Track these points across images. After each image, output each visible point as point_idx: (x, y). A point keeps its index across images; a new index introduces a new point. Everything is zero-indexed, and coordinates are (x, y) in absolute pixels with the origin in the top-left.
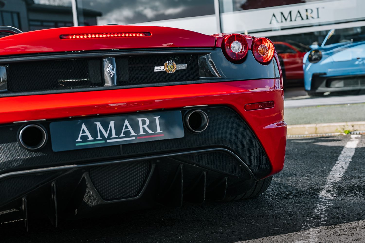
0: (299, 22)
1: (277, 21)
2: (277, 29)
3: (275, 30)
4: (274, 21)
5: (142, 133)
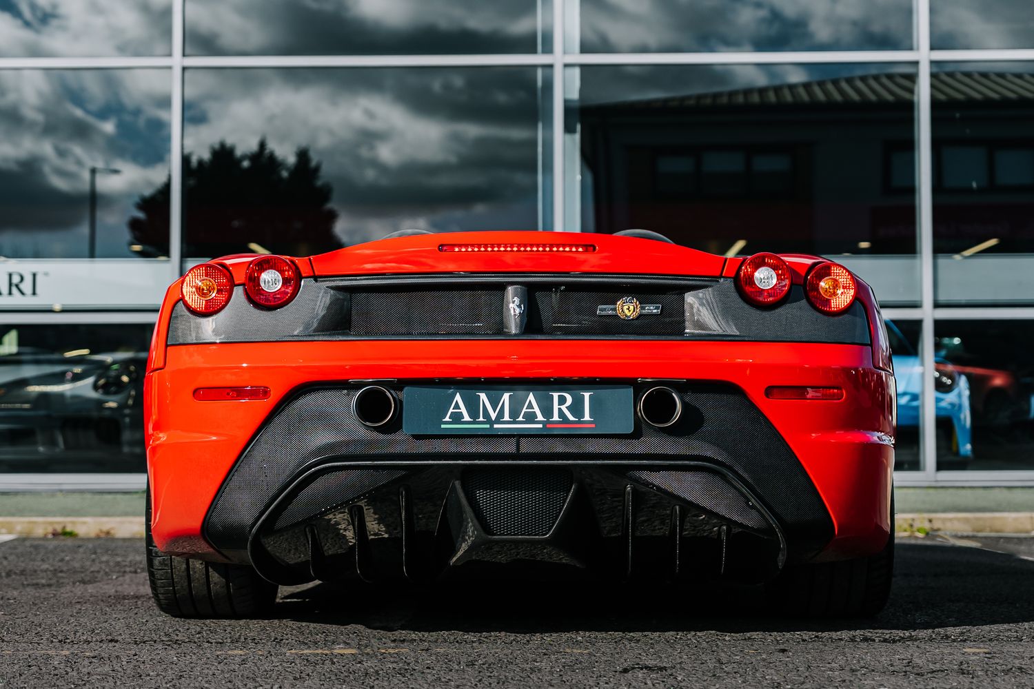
5: (556, 418)
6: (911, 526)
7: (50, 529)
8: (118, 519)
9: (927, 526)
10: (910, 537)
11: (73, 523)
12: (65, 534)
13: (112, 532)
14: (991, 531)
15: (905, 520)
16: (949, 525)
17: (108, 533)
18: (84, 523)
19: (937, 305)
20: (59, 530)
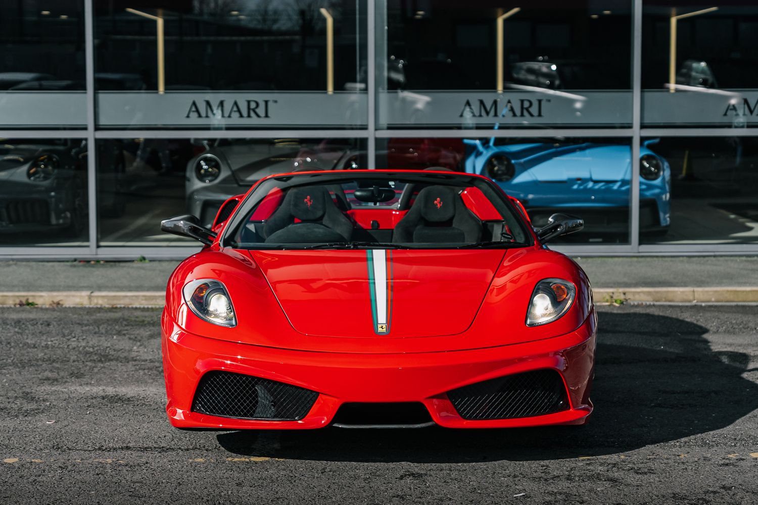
0: (509, 119)
1: (473, 112)
3: (466, 129)
4: (468, 114)
6: (612, 297)
7: (18, 301)
8: (65, 293)
9: (622, 297)
10: (609, 306)
11: (33, 296)
12: (28, 304)
13: (61, 303)
14: (666, 301)
15: (607, 293)
16: (637, 297)
17: (58, 304)
18: (41, 296)
19: (643, 126)
20: (24, 302)
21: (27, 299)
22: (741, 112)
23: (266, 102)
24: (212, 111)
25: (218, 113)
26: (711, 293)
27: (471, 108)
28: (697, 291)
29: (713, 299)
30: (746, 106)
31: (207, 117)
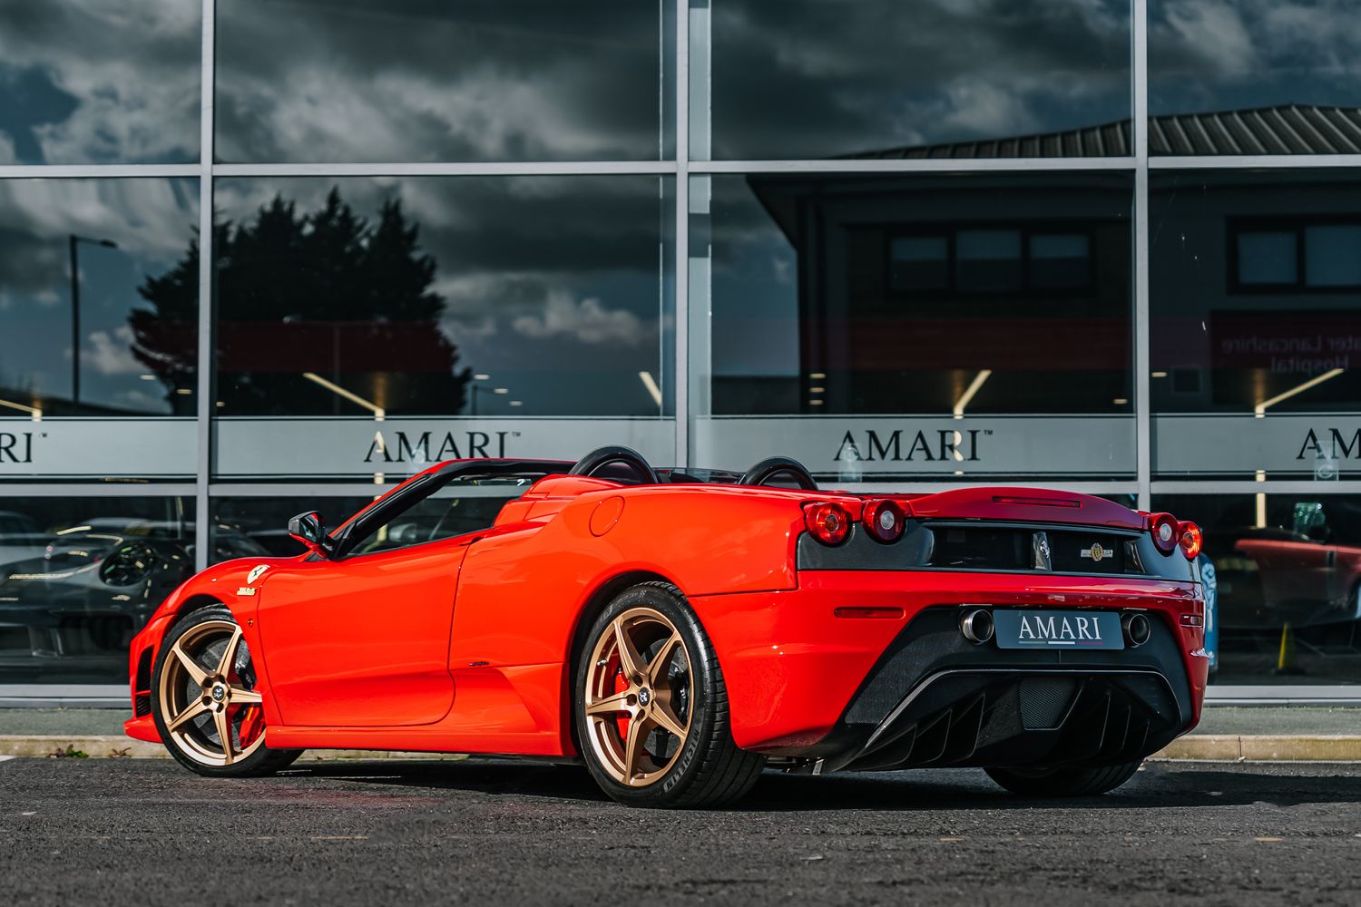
0: (920, 464)
2: (854, 476)
3: (846, 480)
4: (848, 455)
7: (54, 750)
11: (81, 741)
12: (72, 754)
13: (128, 752)
17: (123, 754)
18: (95, 741)
20: (65, 750)
21: (72, 746)
22: (1327, 453)
23: (502, 435)
24: (409, 451)
25: (419, 453)
26: (1271, 744)
27: (853, 446)
28: (1247, 741)
29: (1275, 755)
30: (1337, 442)
31: (400, 460)
